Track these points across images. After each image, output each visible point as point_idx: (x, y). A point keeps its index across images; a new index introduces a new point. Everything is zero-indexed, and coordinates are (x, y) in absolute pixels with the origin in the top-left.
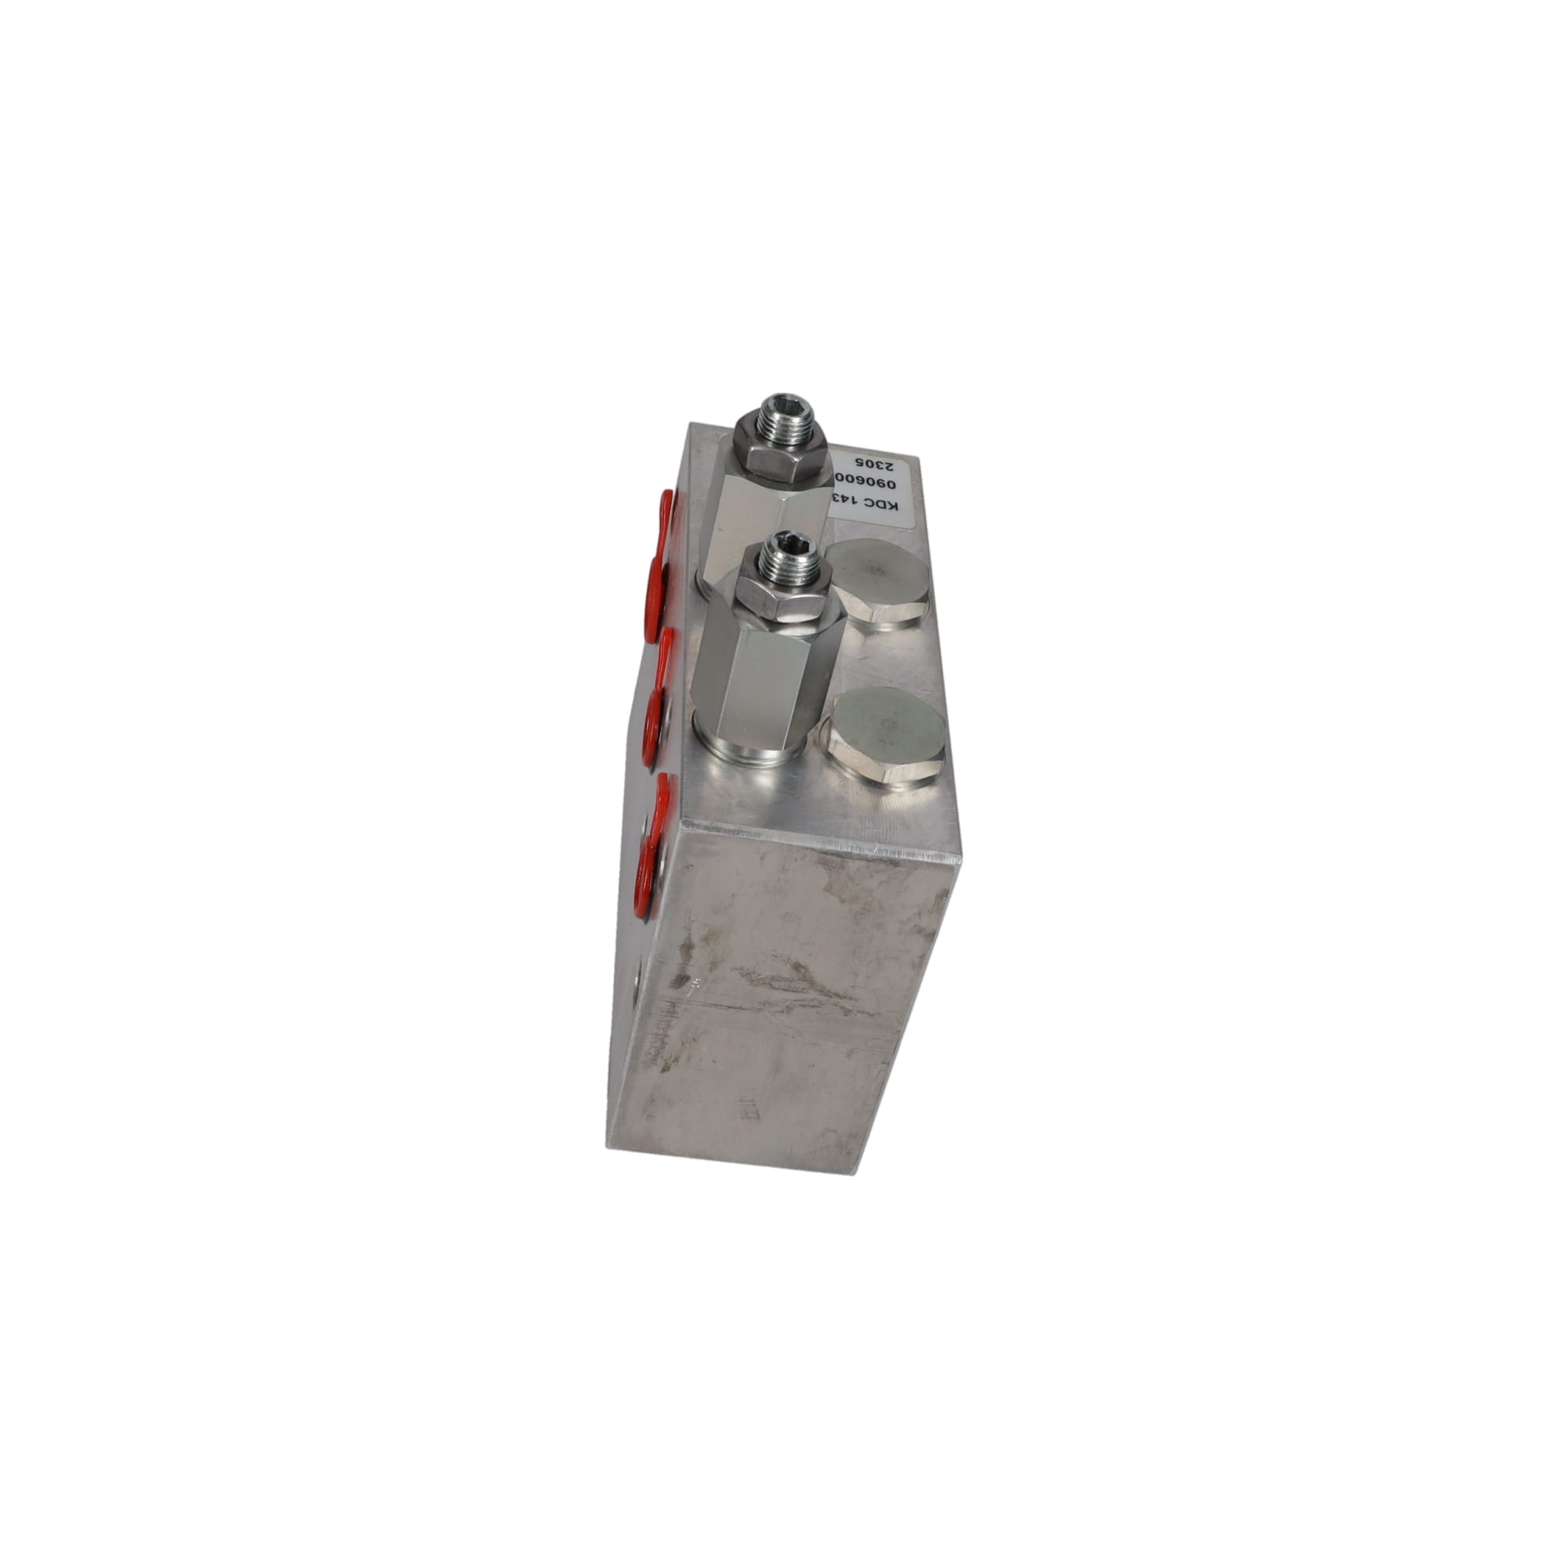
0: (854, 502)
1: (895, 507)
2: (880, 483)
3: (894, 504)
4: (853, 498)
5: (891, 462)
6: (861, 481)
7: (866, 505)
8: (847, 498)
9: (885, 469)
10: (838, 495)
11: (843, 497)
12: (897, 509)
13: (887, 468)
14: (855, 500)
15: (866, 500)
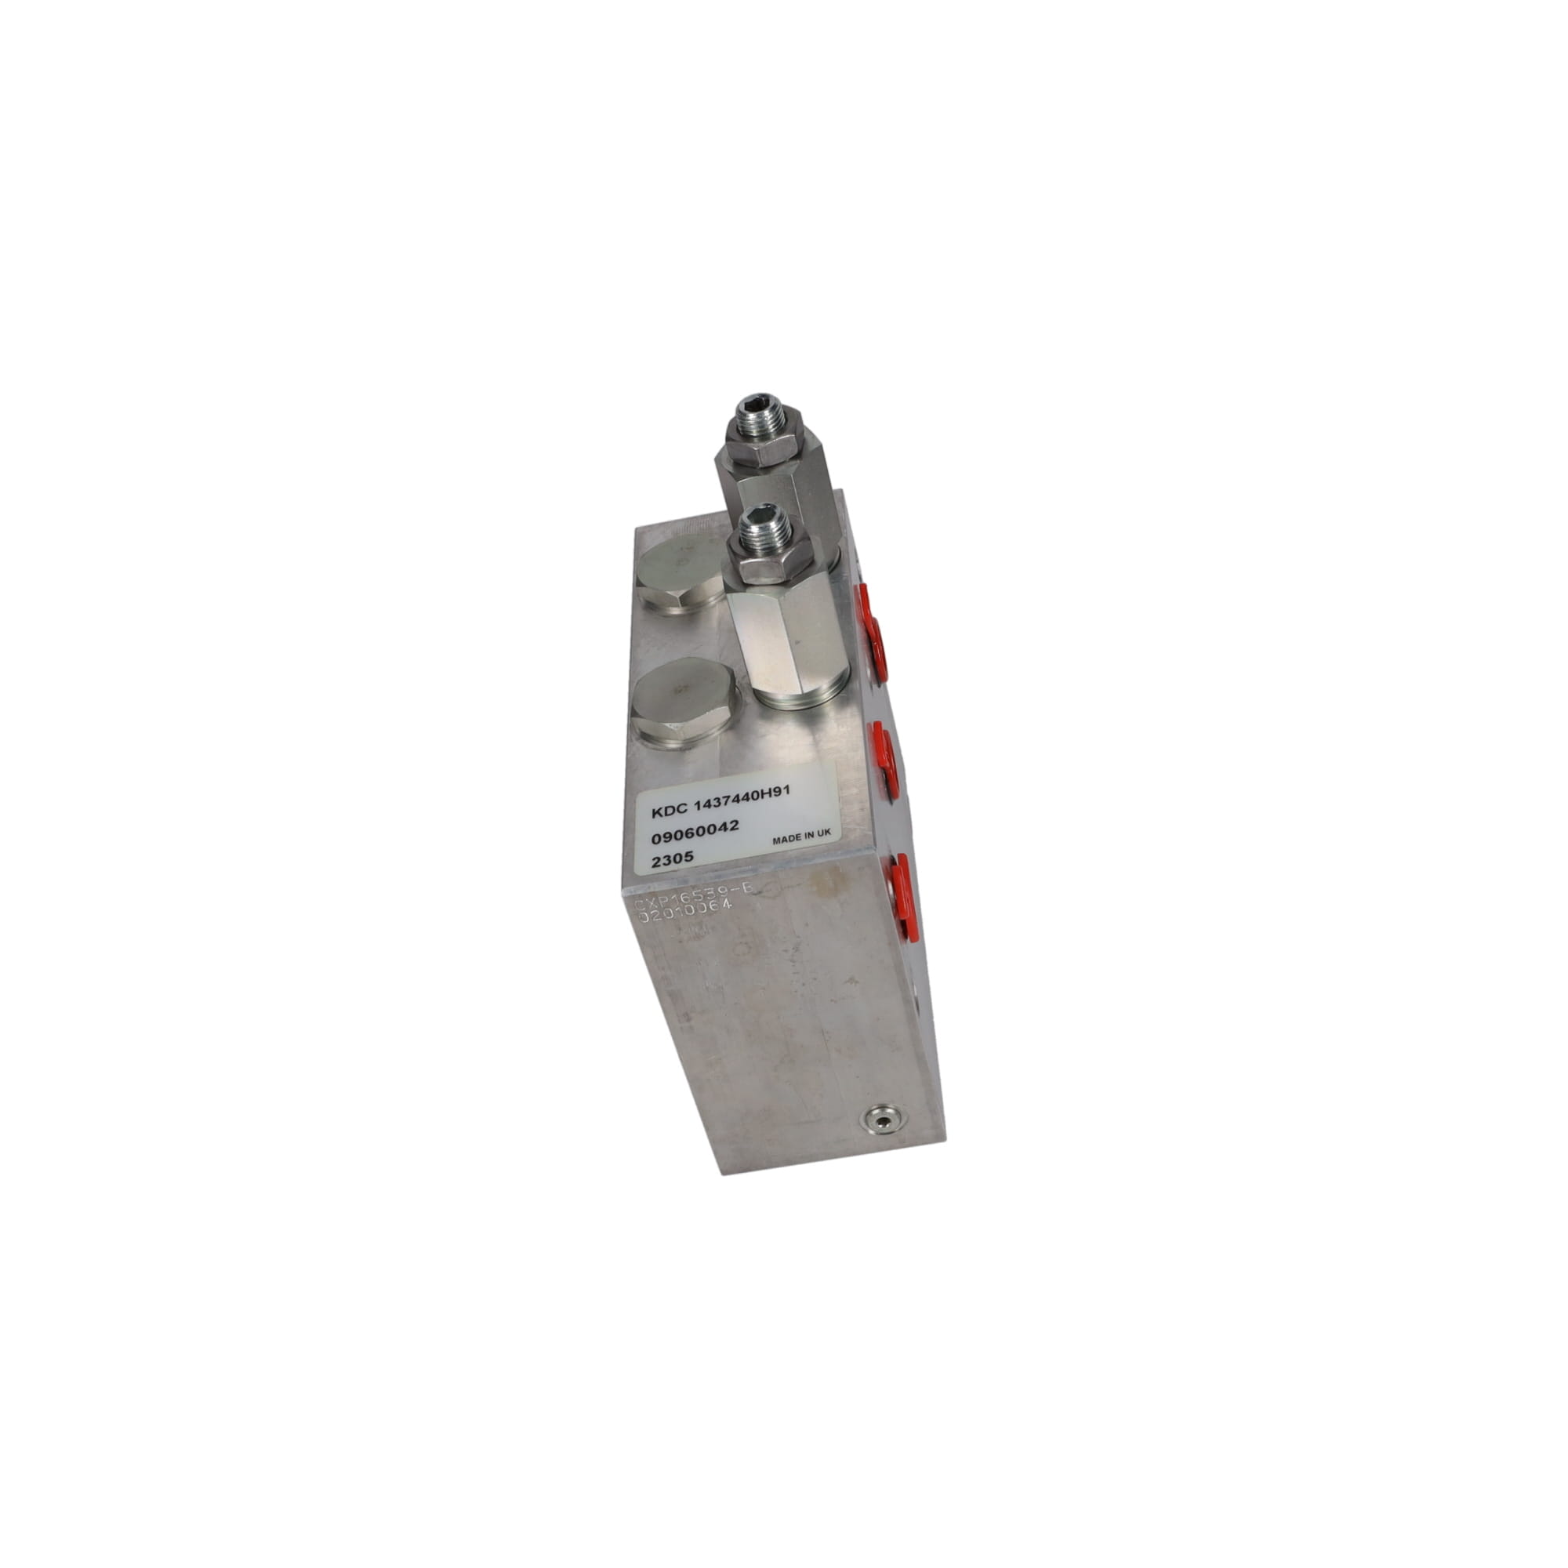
0: (698, 803)
1: (655, 813)
2: (668, 837)
3: (657, 816)
4: (699, 808)
5: (656, 868)
6: (689, 834)
7: (685, 804)
8: (704, 806)
9: (662, 857)
10: (715, 806)
11: (709, 806)
12: (654, 810)
13: (659, 859)
14: (697, 806)
15: (686, 811)
